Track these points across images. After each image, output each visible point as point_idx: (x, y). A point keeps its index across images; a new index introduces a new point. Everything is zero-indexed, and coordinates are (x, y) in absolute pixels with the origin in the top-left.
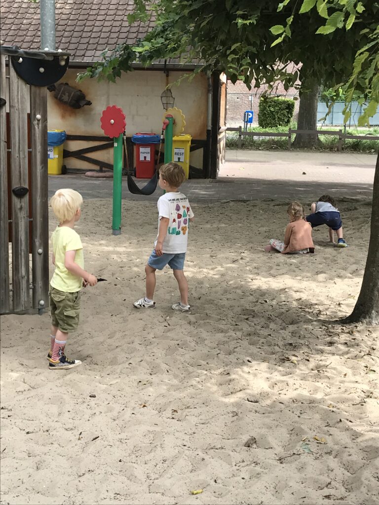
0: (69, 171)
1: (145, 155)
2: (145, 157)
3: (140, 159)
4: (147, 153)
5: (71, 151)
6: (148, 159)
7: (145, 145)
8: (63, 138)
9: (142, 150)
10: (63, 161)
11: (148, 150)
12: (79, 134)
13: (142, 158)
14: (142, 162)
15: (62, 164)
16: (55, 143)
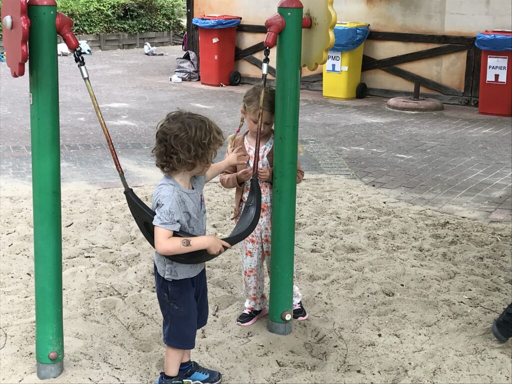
0: (371, 92)
1: (497, 72)
2: (497, 76)
3: (488, 79)
4: (501, 68)
5: (378, 59)
6: (503, 78)
7: (497, 53)
8: (359, 37)
9: (492, 61)
10: (362, 75)
11: (503, 62)
12: (393, 31)
13: (490, 77)
14: (490, 84)
15: (357, 81)
16: (343, 46)
